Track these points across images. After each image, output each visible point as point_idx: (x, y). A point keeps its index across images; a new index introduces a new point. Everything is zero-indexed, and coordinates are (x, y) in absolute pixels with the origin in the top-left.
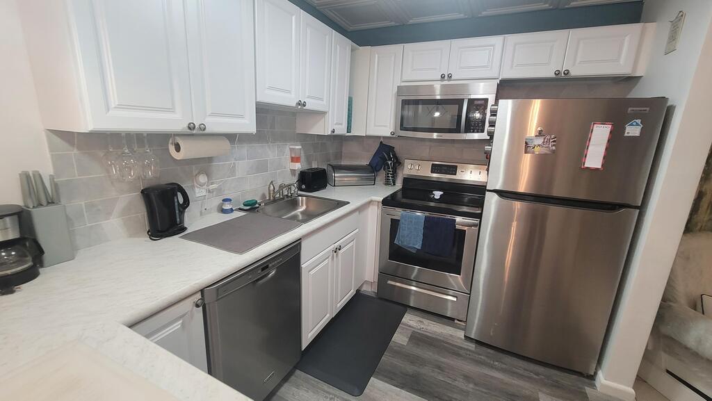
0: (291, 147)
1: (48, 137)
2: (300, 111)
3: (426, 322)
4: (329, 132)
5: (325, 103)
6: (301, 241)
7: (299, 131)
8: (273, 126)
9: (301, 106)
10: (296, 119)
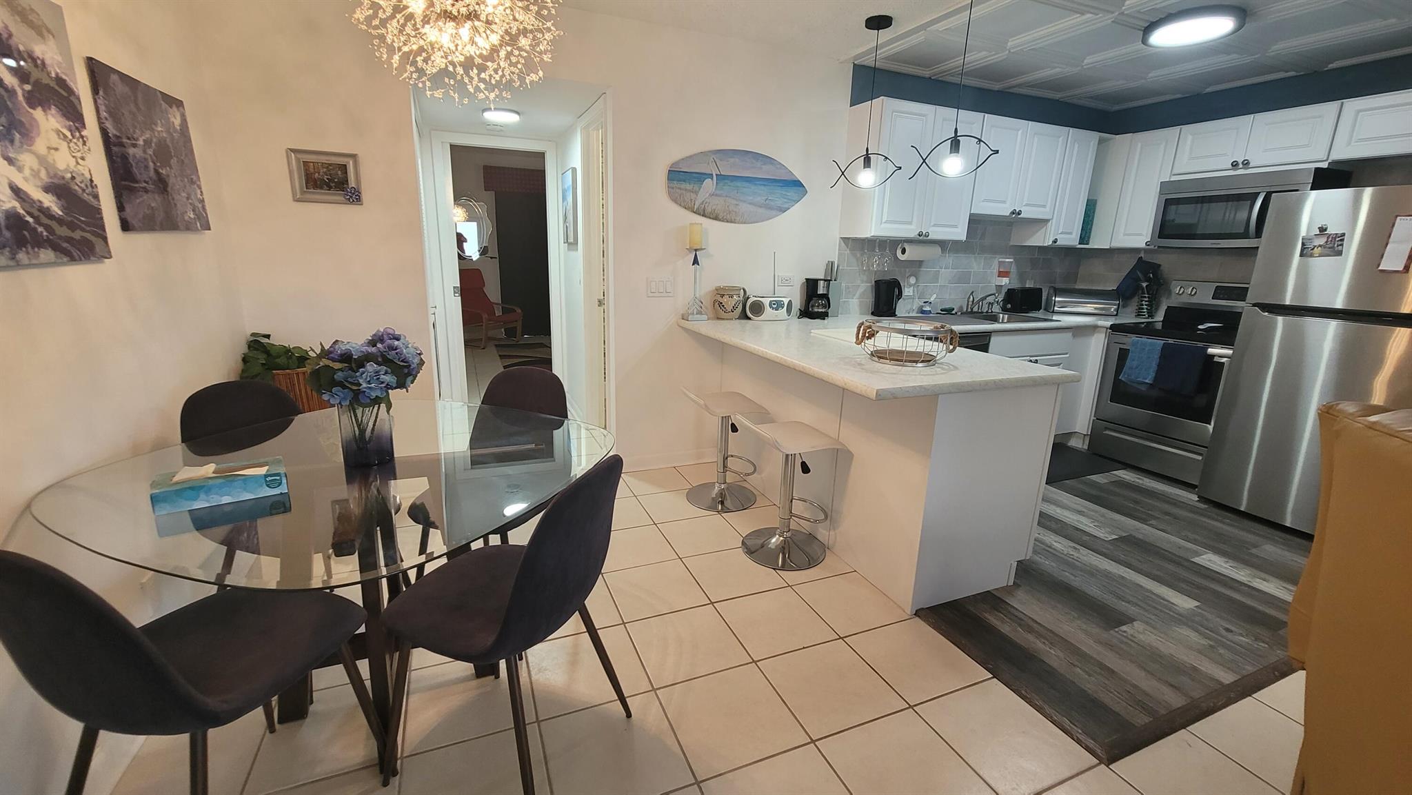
0: (1000, 260)
1: (840, 244)
2: (1015, 221)
3: (1146, 479)
4: (1049, 242)
5: (1048, 209)
6: (990, 334)
7: (1013, 243)
9: (1015, 215)
10: (1012, 229)
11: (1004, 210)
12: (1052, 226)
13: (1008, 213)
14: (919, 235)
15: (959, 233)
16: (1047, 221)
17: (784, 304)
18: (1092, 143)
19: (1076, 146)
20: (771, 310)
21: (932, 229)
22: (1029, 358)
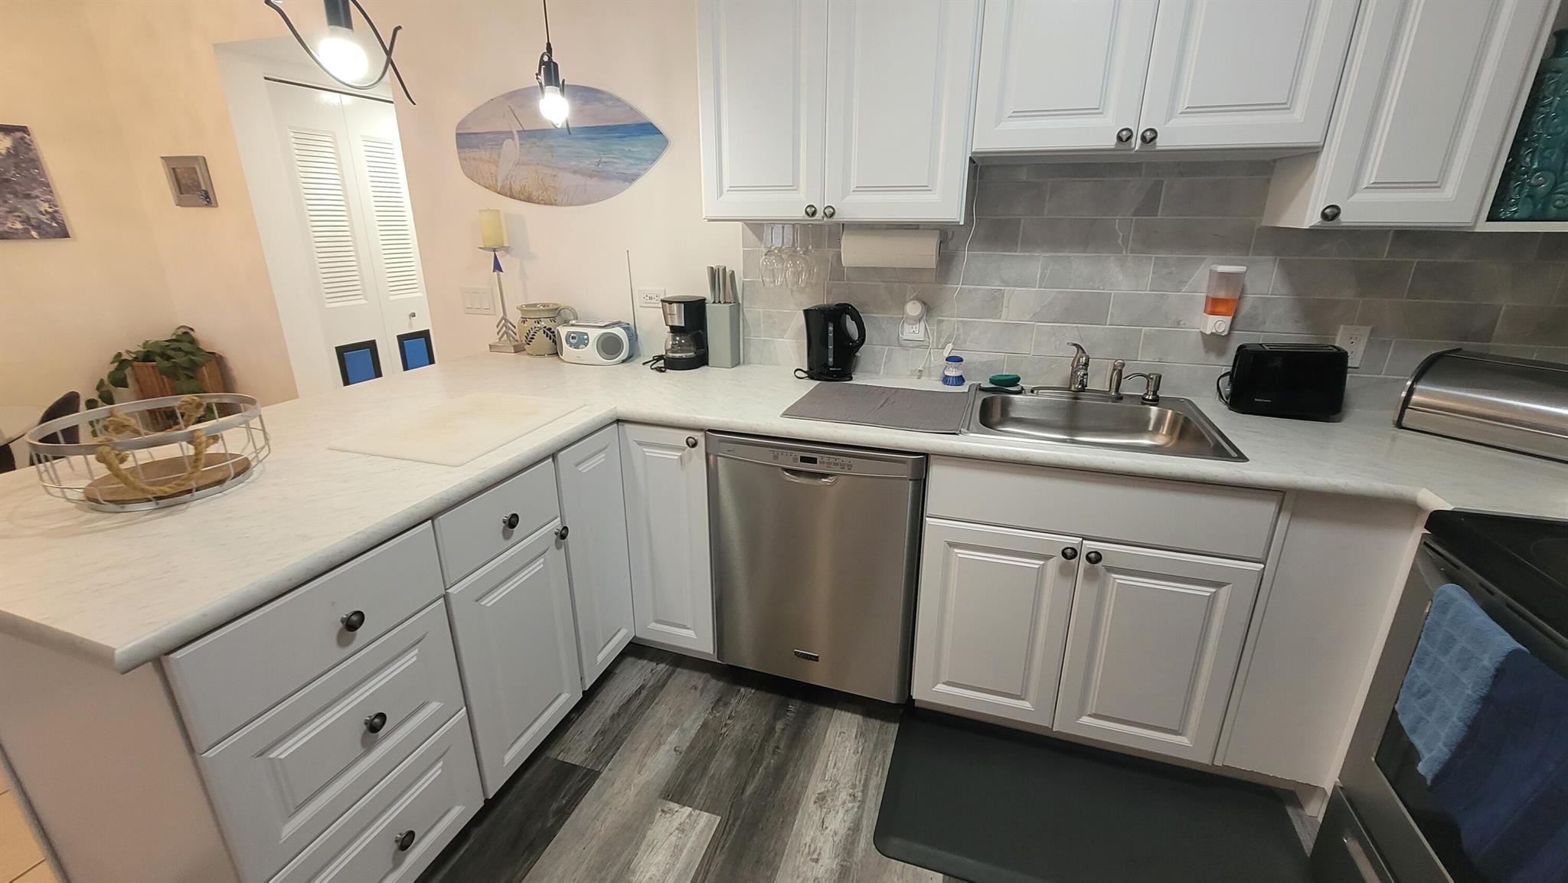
0: (1215, 267)
1: (743, 229)
4: (1312, 219)
6: (923, 461)
7: (1267, 222)
8: (1149, 205)
9: (1136, 144)
10: (1268, 181)
13: (1111, 142)
14: (810, 214)
16: (1314, 153)
21: (854, 198)
22: (1075, 541)
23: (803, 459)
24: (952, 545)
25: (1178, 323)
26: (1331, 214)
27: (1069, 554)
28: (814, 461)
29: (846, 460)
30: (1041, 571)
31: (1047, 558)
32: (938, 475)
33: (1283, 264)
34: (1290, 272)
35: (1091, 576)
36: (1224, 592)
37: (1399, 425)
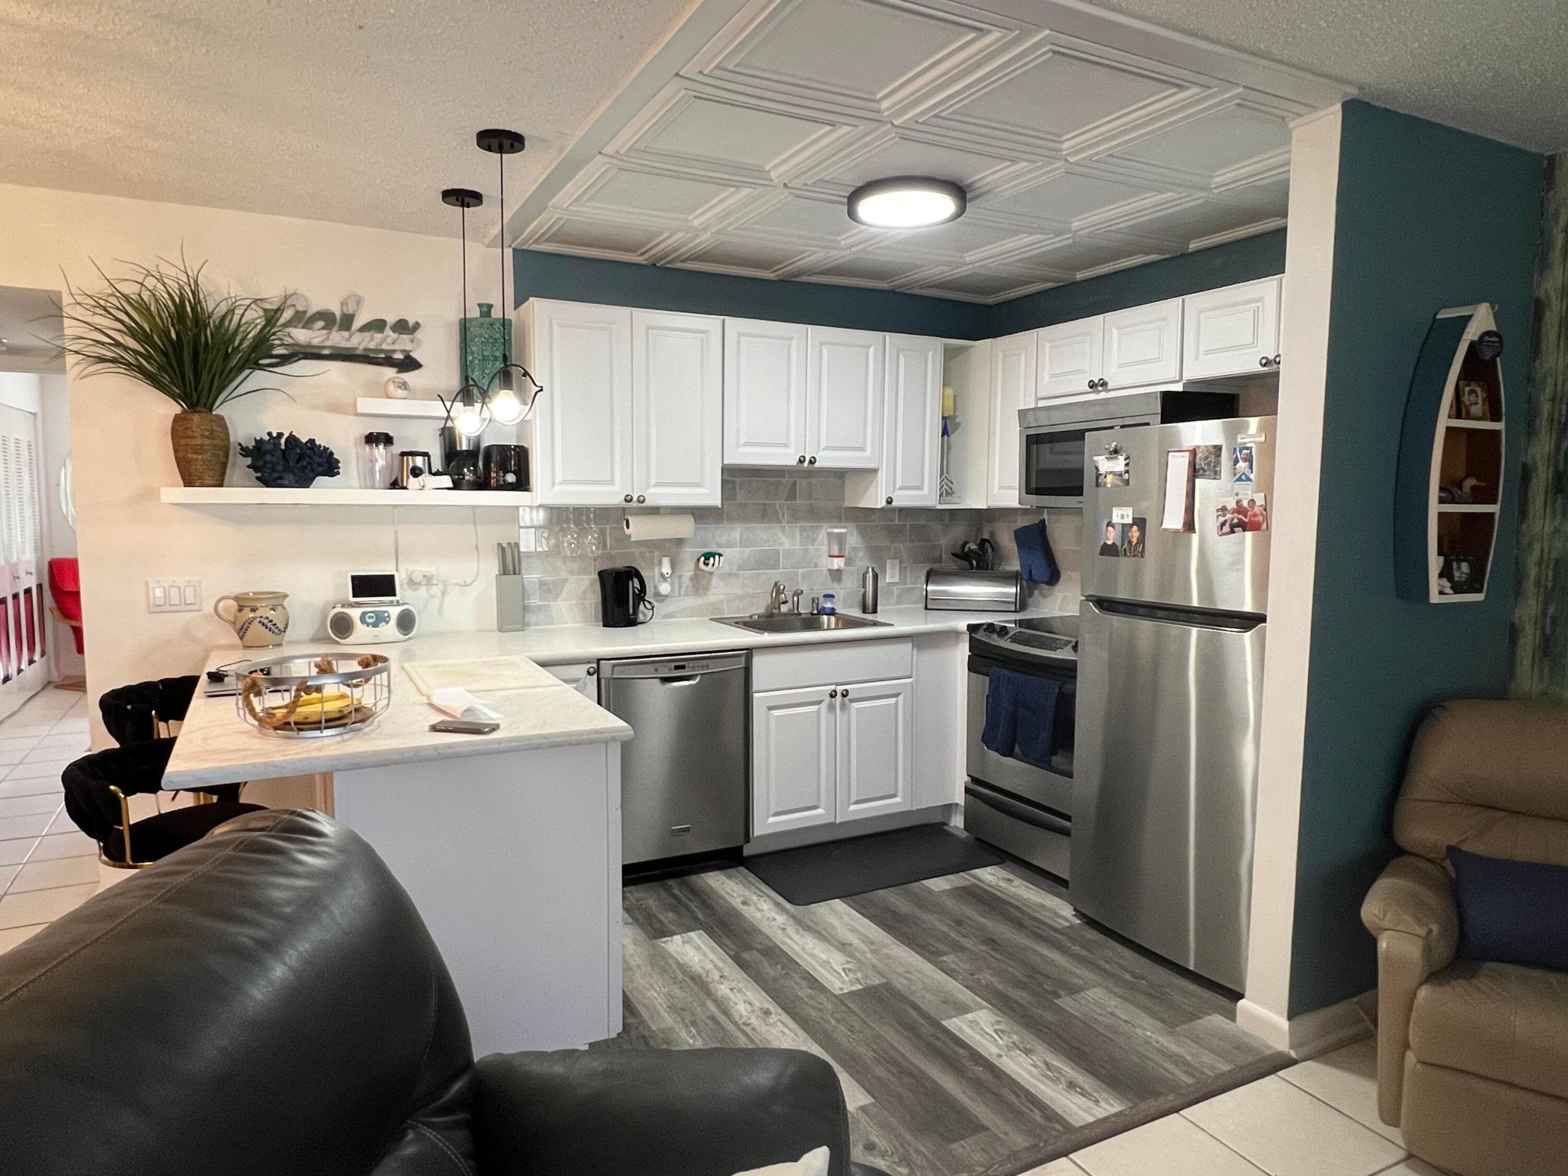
0: (830, 530)
3: (1017, 882)
4: (882, 504)
5: (869, 452)
6: (749, 652)
7: (848, 503)
8: (792, 495)
9: (806, 464)
10: (844, 482)
11: (786, 457)
12: (882, 476)
13: (794, 462)
14: (626, 500)
15: (711, 495)
16: (875, 471)
17: (389, 616)
18: (930, 354)
19: (902, 358)
20: (364, 627)
21: (653, 490)
22: (833, 687)
23: (677, 668)
24: (770, 708)
25: (816, 565)
26: (889, 501)
27: (833, 695)
28: (683, 667)
29: (705, 662)
30: (819, 710)
31: (819, 703)
32: (759, 662)
33: (858, 527)
34: (863, 532)
35: (843, 706)
36: (901, 698)
37: (926, 608)
